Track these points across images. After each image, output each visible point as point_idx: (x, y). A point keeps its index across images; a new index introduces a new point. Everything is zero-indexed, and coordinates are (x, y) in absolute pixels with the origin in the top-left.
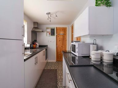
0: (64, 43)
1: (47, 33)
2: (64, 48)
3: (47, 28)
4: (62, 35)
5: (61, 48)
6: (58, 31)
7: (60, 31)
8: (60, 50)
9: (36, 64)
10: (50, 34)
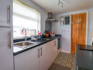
0: (81, 33)
1: (61, 23)
2: (82, 39)
3: (61, 17)
4: (79, 23)
5: (78, 39)
6: (74, 19)
7: (77, 18)
8: (76, 42)
9: (39, 56)
10: (64, 23)
